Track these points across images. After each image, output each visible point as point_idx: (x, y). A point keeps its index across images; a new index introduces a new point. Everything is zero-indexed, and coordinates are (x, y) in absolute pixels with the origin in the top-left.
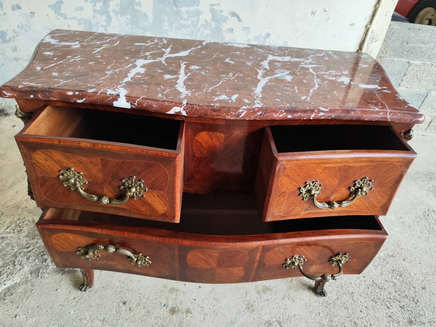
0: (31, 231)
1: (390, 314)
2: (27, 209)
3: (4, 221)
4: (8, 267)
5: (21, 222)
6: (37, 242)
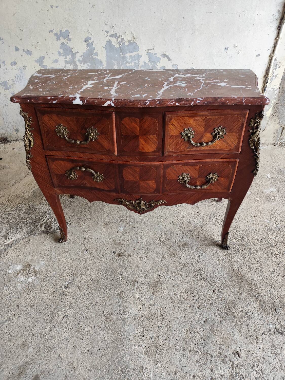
0: (27, 210)
1: (278, 262)
2: (24, 198)
3: (10, 204)
4: (13, 230)
5: (20, 205)
6: (31, 216)
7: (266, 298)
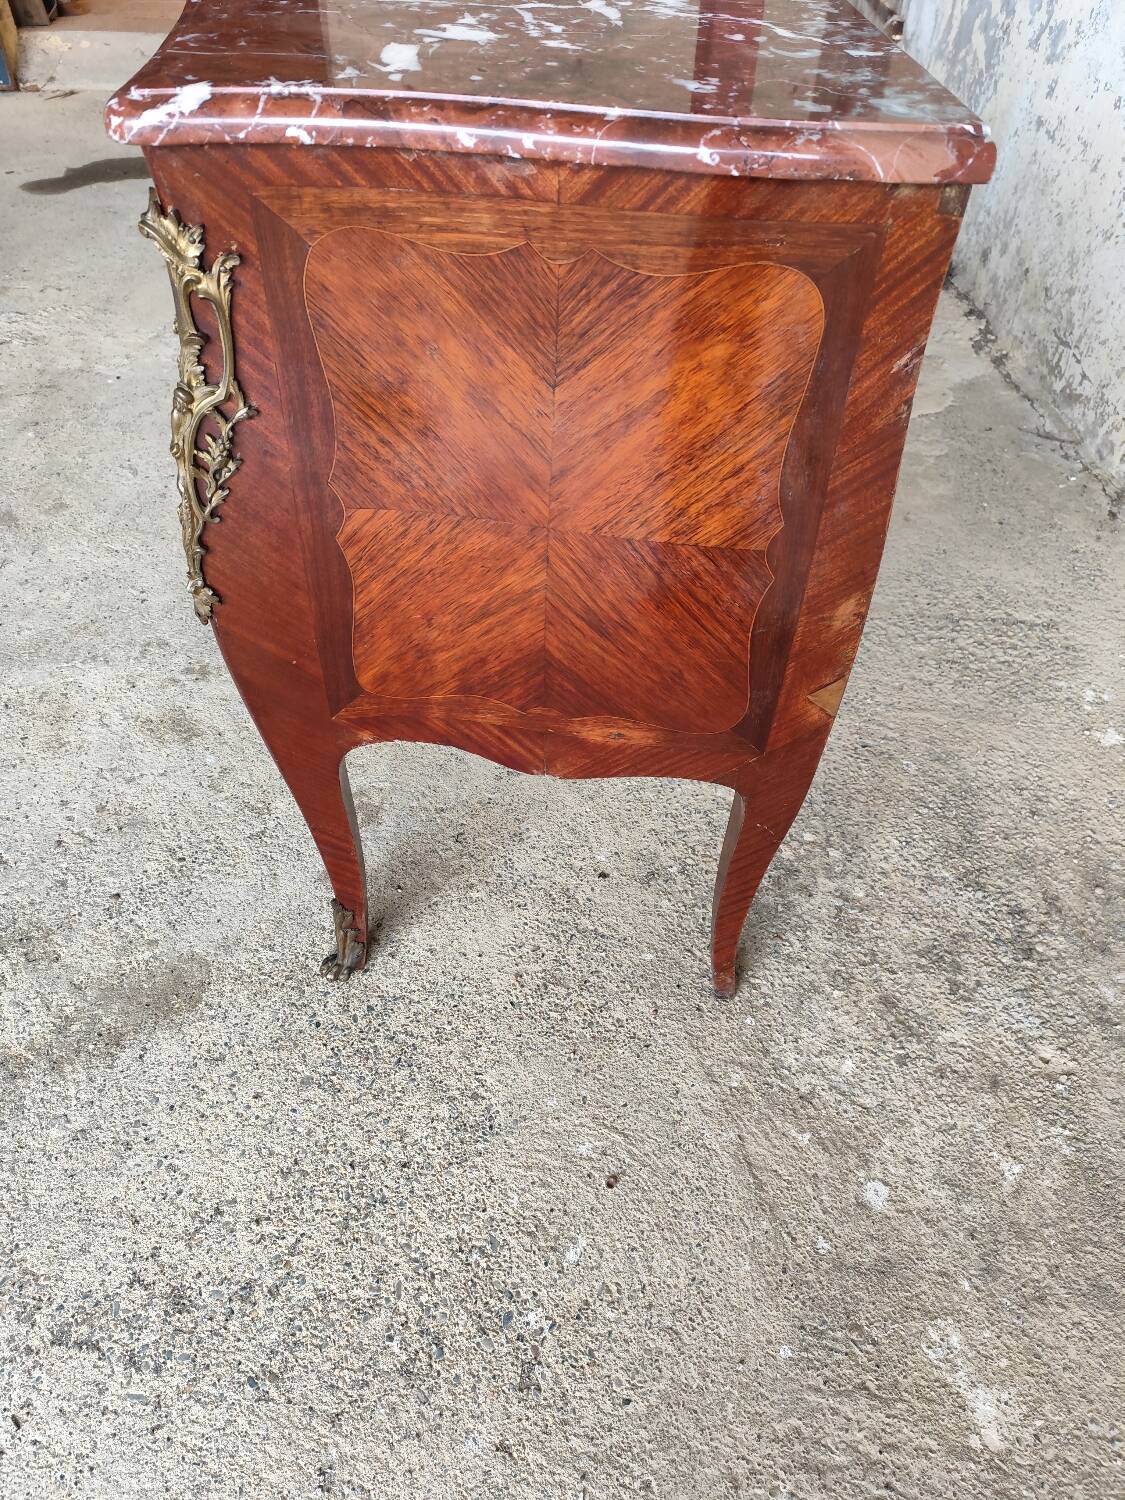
7: (31, 1088)
